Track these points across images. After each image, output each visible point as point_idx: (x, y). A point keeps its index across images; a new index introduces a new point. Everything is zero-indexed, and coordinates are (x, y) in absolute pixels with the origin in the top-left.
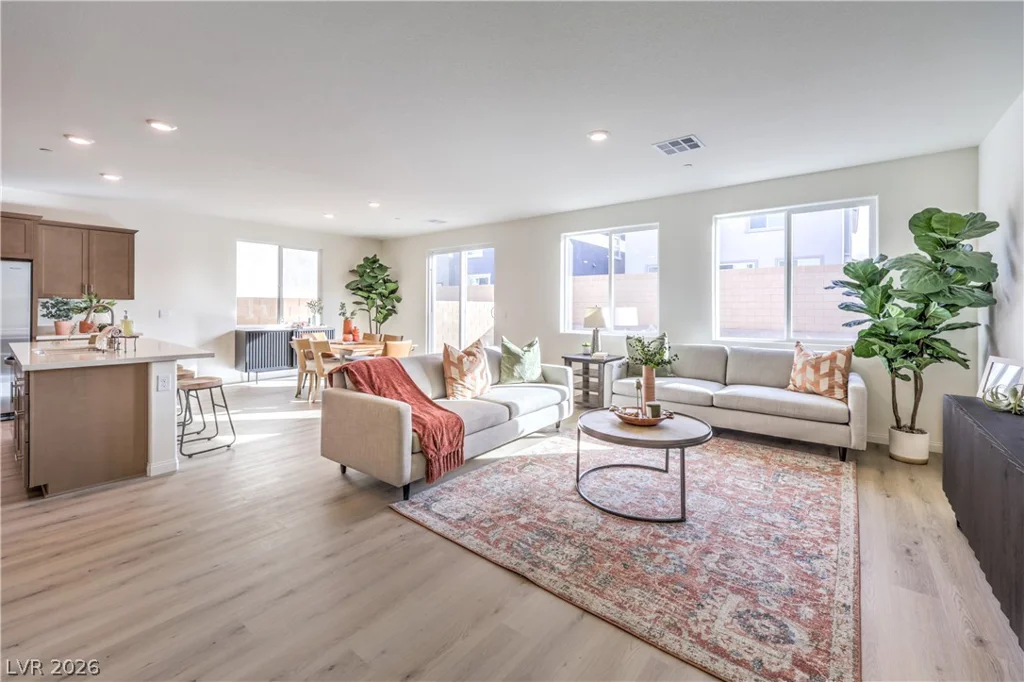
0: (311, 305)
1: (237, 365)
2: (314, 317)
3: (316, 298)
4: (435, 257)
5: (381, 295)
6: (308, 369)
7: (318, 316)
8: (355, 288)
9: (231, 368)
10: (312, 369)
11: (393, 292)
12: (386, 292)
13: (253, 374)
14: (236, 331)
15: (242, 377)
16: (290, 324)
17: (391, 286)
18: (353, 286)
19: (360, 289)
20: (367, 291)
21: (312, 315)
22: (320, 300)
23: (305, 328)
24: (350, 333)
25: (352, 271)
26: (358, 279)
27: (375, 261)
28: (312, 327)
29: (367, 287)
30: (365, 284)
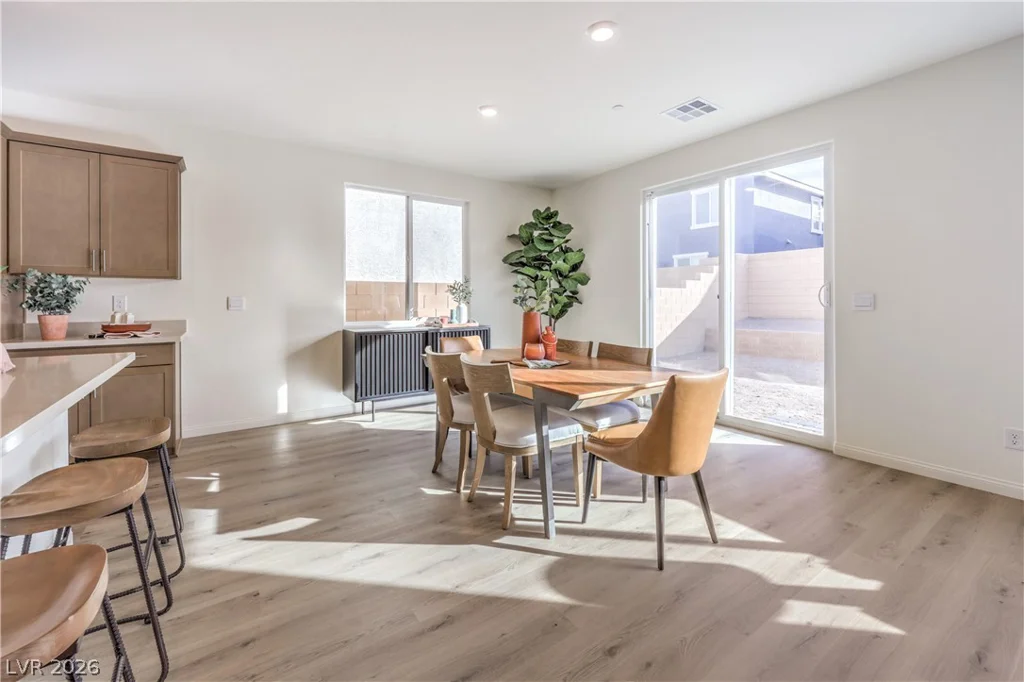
0: (452, 289)
1: (344, 387)
2: (459, 308)
3: (460, 280)
4: (655, 201)
5: (558, 273)
6: (456, 419)
7: (464, 307)
8: (515, 264)
9: (338, 390)
10: (464, 420)
11: (575, 268)
12: (565, 267)
13: (368, 405)
14: (344, 331)
15: (354, 407)
16: (424, 320)
17: (573, 258)
18: (514, 260)
19: (523, 265)
20: (535, 267)
21: (454, 305)
22: (467, 281)
23: (446, 326)
24: (538, 341)
25: (512, 237)
26: (523, 248)
27: (550, 216)
28: (456, 324)
29: (536, 259)
30: (533, 254)
